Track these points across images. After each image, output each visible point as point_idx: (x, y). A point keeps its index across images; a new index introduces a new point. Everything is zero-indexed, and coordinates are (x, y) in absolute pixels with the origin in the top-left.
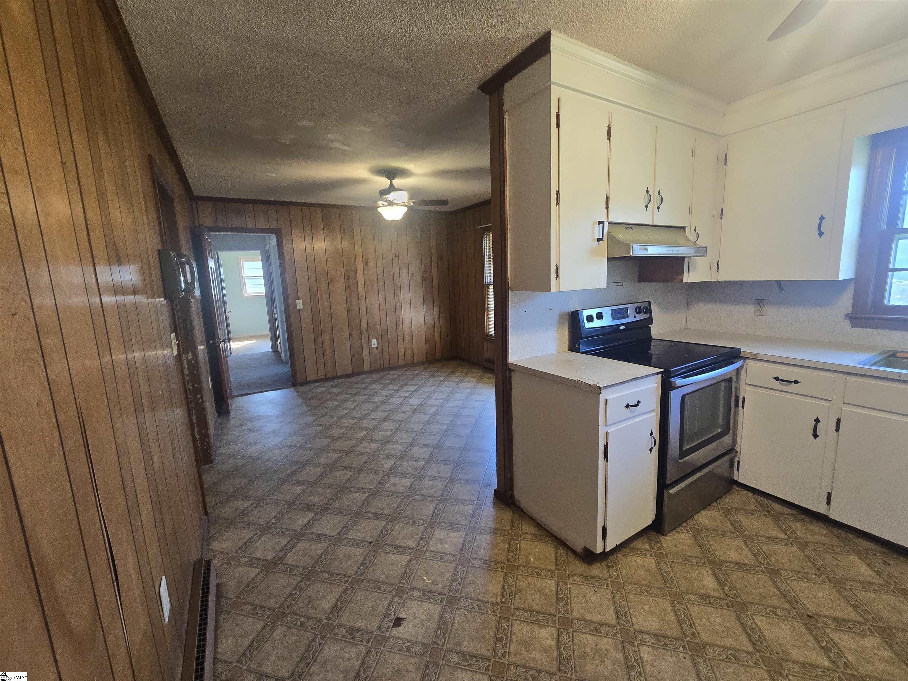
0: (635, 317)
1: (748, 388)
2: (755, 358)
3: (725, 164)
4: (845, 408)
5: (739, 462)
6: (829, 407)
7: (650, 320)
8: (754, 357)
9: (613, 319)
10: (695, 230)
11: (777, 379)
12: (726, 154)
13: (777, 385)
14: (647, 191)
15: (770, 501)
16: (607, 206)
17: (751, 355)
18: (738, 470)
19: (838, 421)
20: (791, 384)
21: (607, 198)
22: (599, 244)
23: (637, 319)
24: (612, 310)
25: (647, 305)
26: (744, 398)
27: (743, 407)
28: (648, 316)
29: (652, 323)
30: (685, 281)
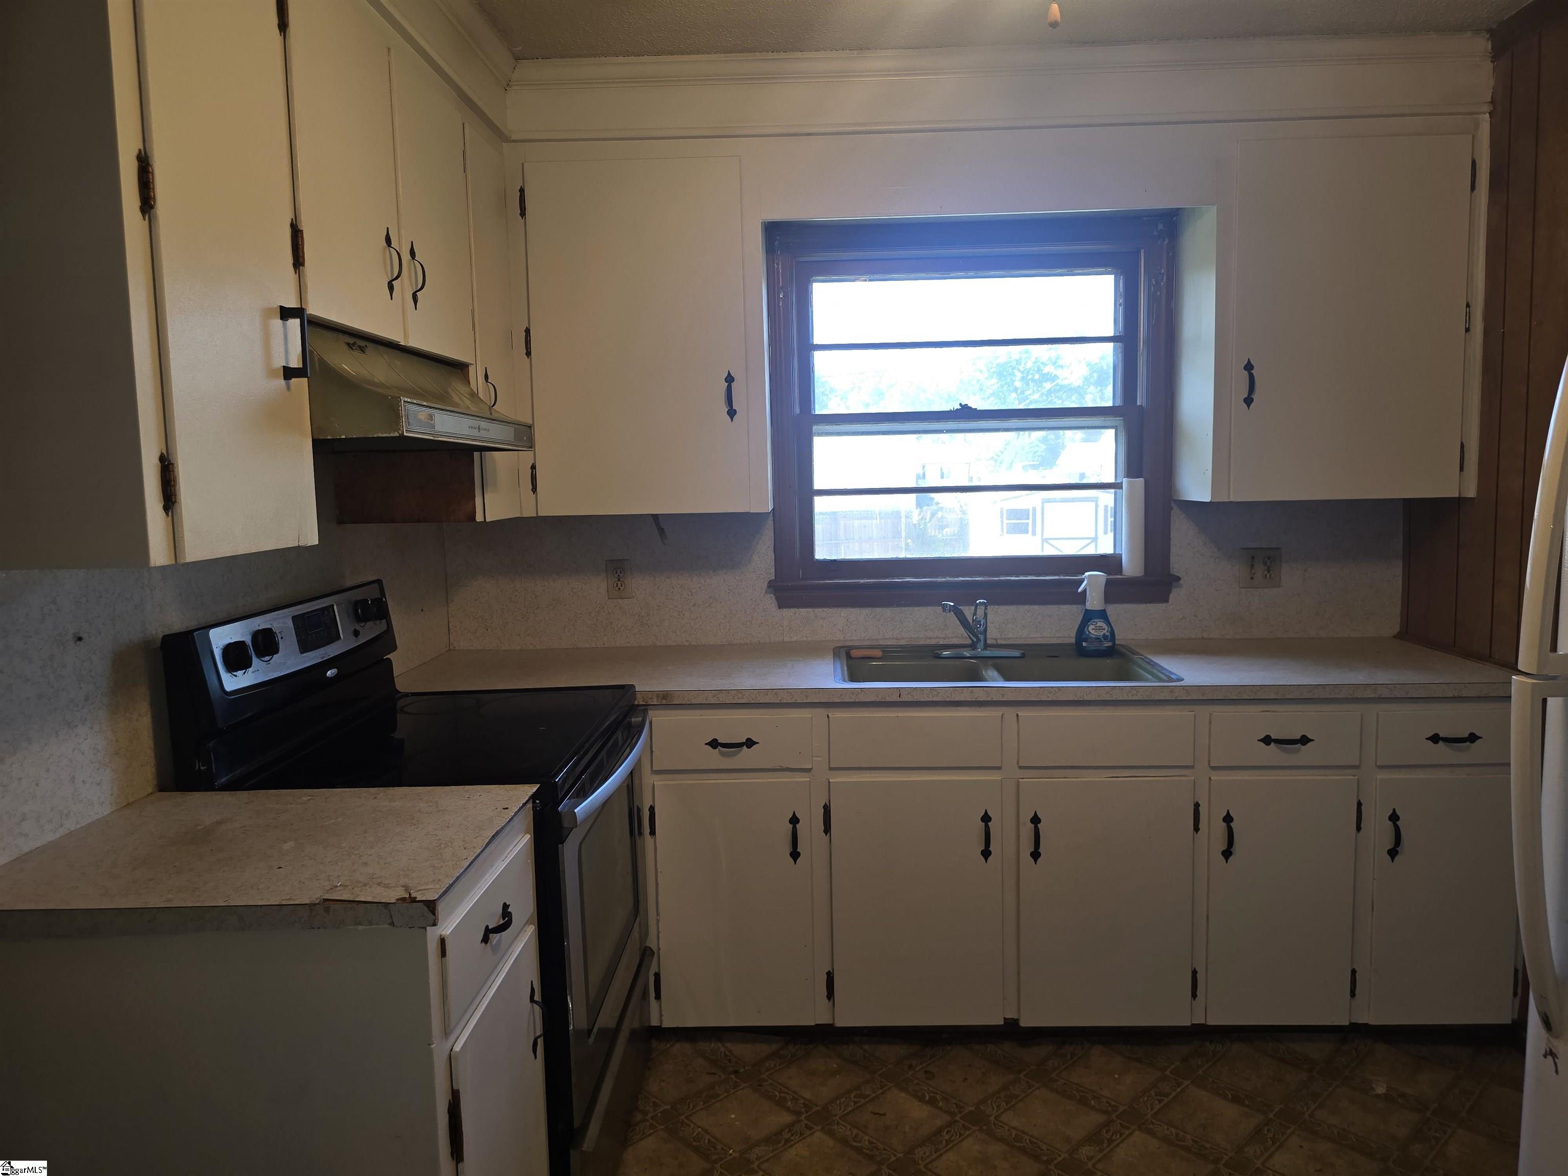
0: (356, 633)
1: (659, 782)
2: (667, 701)
3: (523, 214)
4: (838, 779)
5: (657, 976)
6: (810, 781)
7: (387, 641)
8: (664, 702)
9: (305, 647)
10: (486, 377)
11: (714, 744)
12: (522, 191)
13: (715, 758)
14: (388, 240)
15: (729, 1045)
16: (298, 261)
17: (658, 696)
18: (658, 997)
19: (827, 810)
20: (740, 752)
21: (296, 234)
22: (288, 387)
23: (362, 640)
24: (294, 618)
25: (371, 593)
26: (652, 809)
27: (653, 832)
28: (381, 626)
29: (394, 648)
30: (479, 518)
